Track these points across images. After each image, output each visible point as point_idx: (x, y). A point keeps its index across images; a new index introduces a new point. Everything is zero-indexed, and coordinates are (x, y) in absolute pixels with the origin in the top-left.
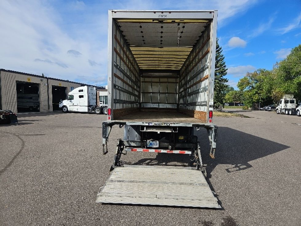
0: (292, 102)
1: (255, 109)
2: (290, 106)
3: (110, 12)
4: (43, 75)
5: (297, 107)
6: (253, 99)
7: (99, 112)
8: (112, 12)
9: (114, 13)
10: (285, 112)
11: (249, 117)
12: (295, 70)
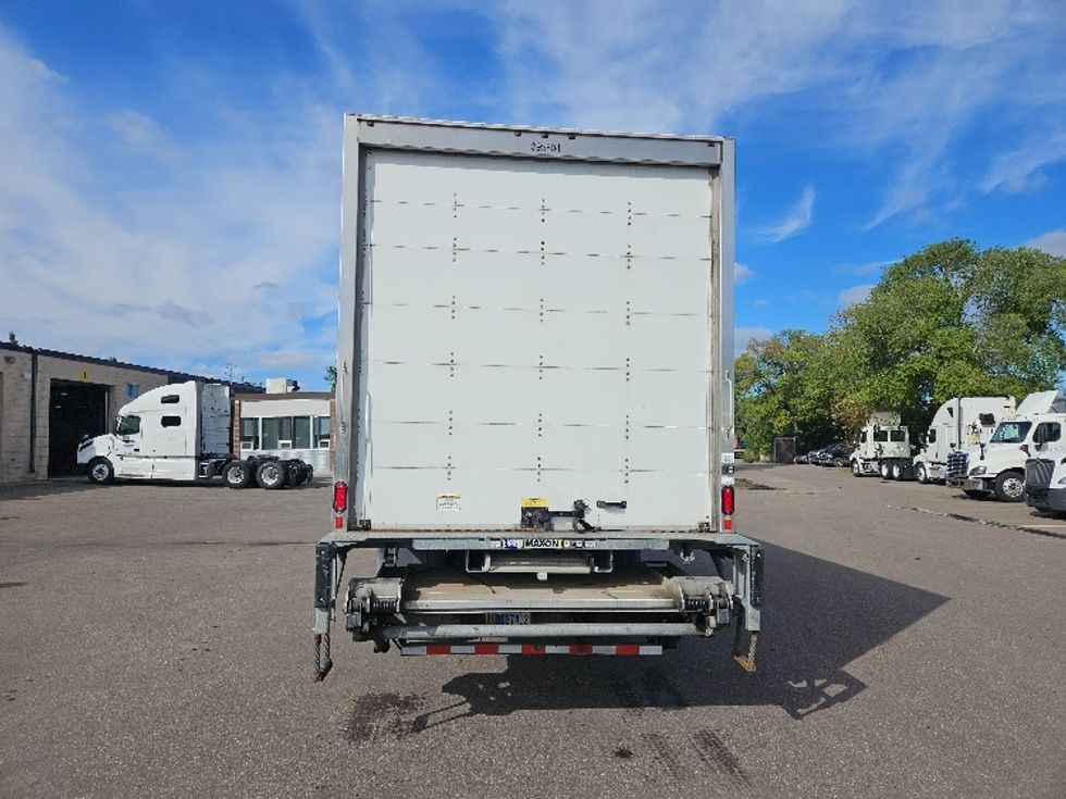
0: (897, 437)
1: (783, 459)
2: (891, 448)
3: (349, 121)
4: (12, 337)
5: (915, 453)
6: (771, 425)
7: (240, 481)
8: (359, 120)
9: (364, 124)
10: (880, 469)
11: (768, 488)
12: (900, 333)
